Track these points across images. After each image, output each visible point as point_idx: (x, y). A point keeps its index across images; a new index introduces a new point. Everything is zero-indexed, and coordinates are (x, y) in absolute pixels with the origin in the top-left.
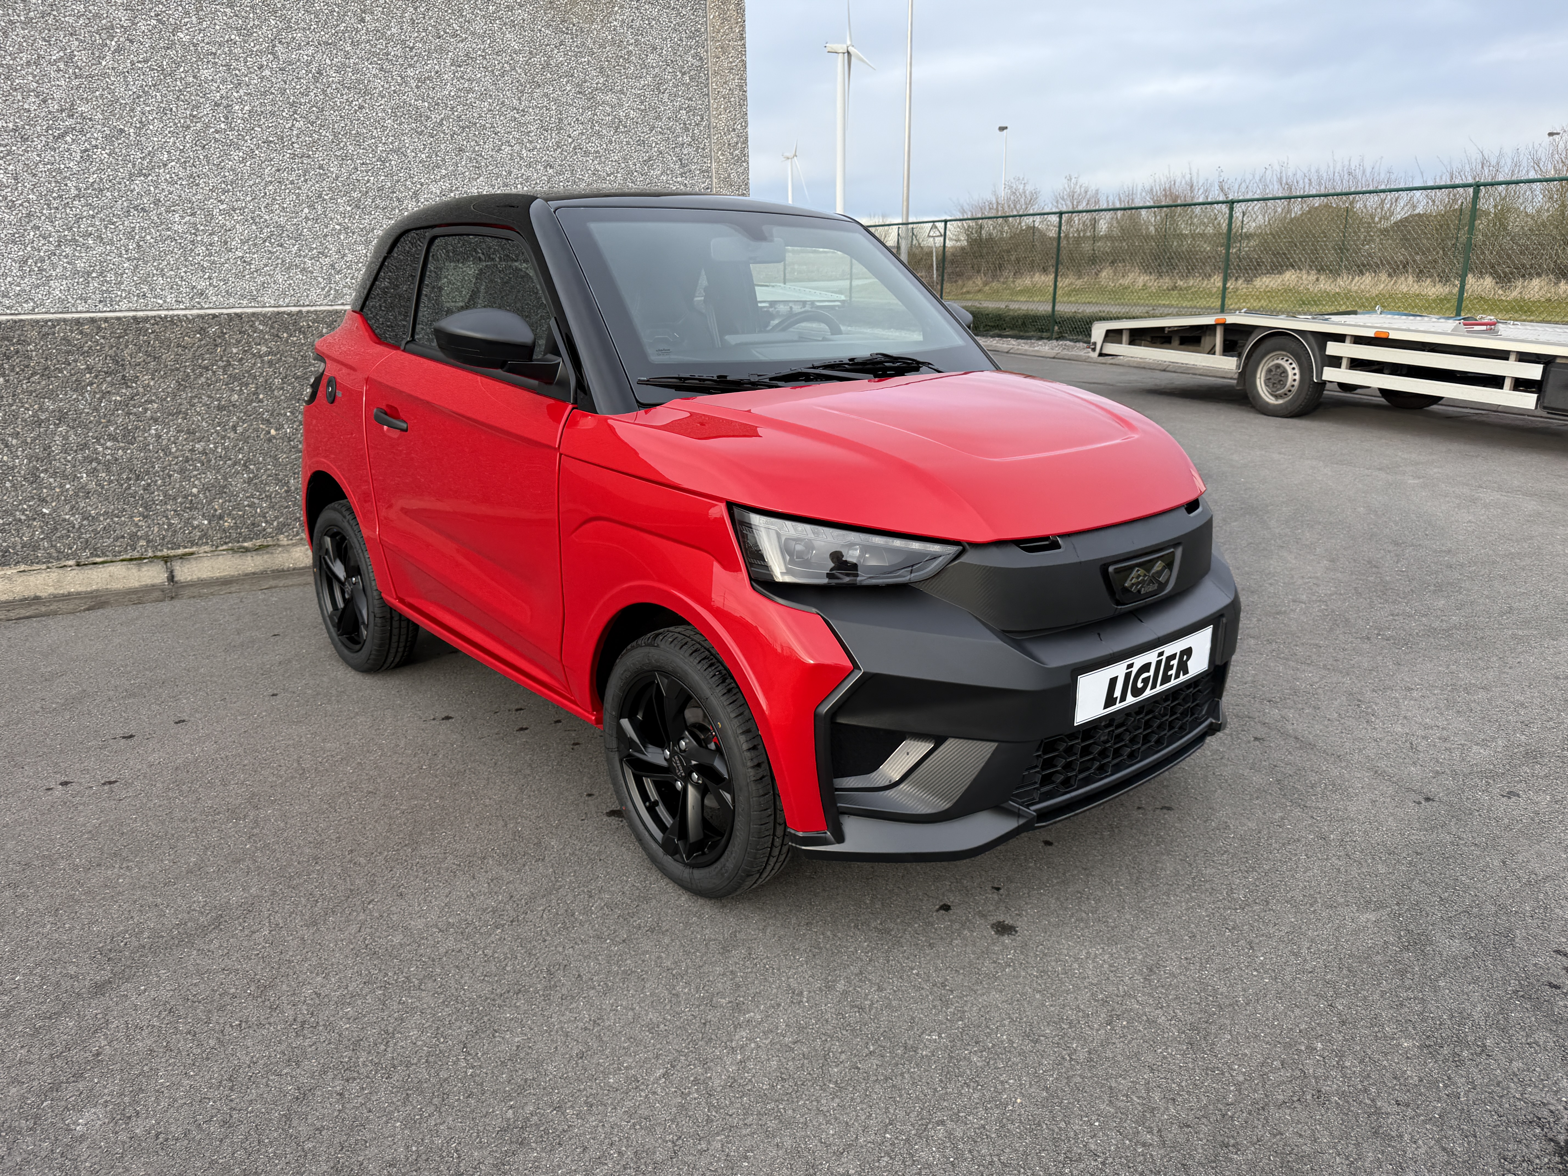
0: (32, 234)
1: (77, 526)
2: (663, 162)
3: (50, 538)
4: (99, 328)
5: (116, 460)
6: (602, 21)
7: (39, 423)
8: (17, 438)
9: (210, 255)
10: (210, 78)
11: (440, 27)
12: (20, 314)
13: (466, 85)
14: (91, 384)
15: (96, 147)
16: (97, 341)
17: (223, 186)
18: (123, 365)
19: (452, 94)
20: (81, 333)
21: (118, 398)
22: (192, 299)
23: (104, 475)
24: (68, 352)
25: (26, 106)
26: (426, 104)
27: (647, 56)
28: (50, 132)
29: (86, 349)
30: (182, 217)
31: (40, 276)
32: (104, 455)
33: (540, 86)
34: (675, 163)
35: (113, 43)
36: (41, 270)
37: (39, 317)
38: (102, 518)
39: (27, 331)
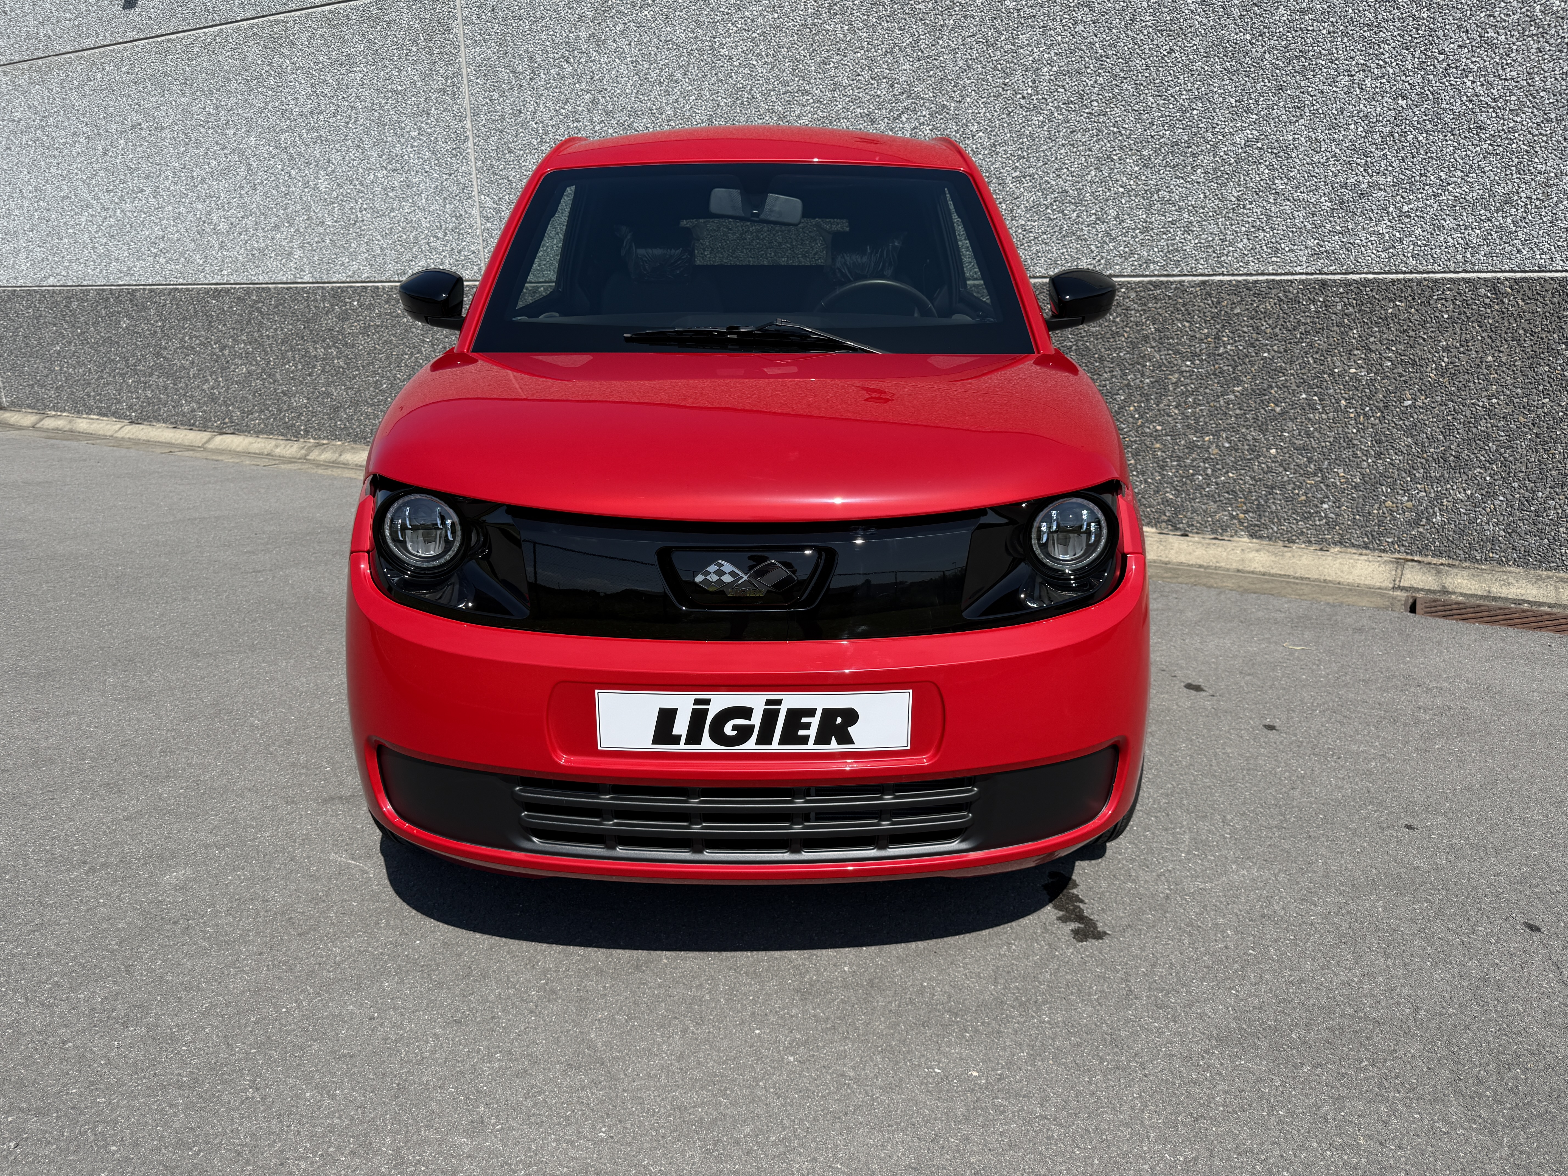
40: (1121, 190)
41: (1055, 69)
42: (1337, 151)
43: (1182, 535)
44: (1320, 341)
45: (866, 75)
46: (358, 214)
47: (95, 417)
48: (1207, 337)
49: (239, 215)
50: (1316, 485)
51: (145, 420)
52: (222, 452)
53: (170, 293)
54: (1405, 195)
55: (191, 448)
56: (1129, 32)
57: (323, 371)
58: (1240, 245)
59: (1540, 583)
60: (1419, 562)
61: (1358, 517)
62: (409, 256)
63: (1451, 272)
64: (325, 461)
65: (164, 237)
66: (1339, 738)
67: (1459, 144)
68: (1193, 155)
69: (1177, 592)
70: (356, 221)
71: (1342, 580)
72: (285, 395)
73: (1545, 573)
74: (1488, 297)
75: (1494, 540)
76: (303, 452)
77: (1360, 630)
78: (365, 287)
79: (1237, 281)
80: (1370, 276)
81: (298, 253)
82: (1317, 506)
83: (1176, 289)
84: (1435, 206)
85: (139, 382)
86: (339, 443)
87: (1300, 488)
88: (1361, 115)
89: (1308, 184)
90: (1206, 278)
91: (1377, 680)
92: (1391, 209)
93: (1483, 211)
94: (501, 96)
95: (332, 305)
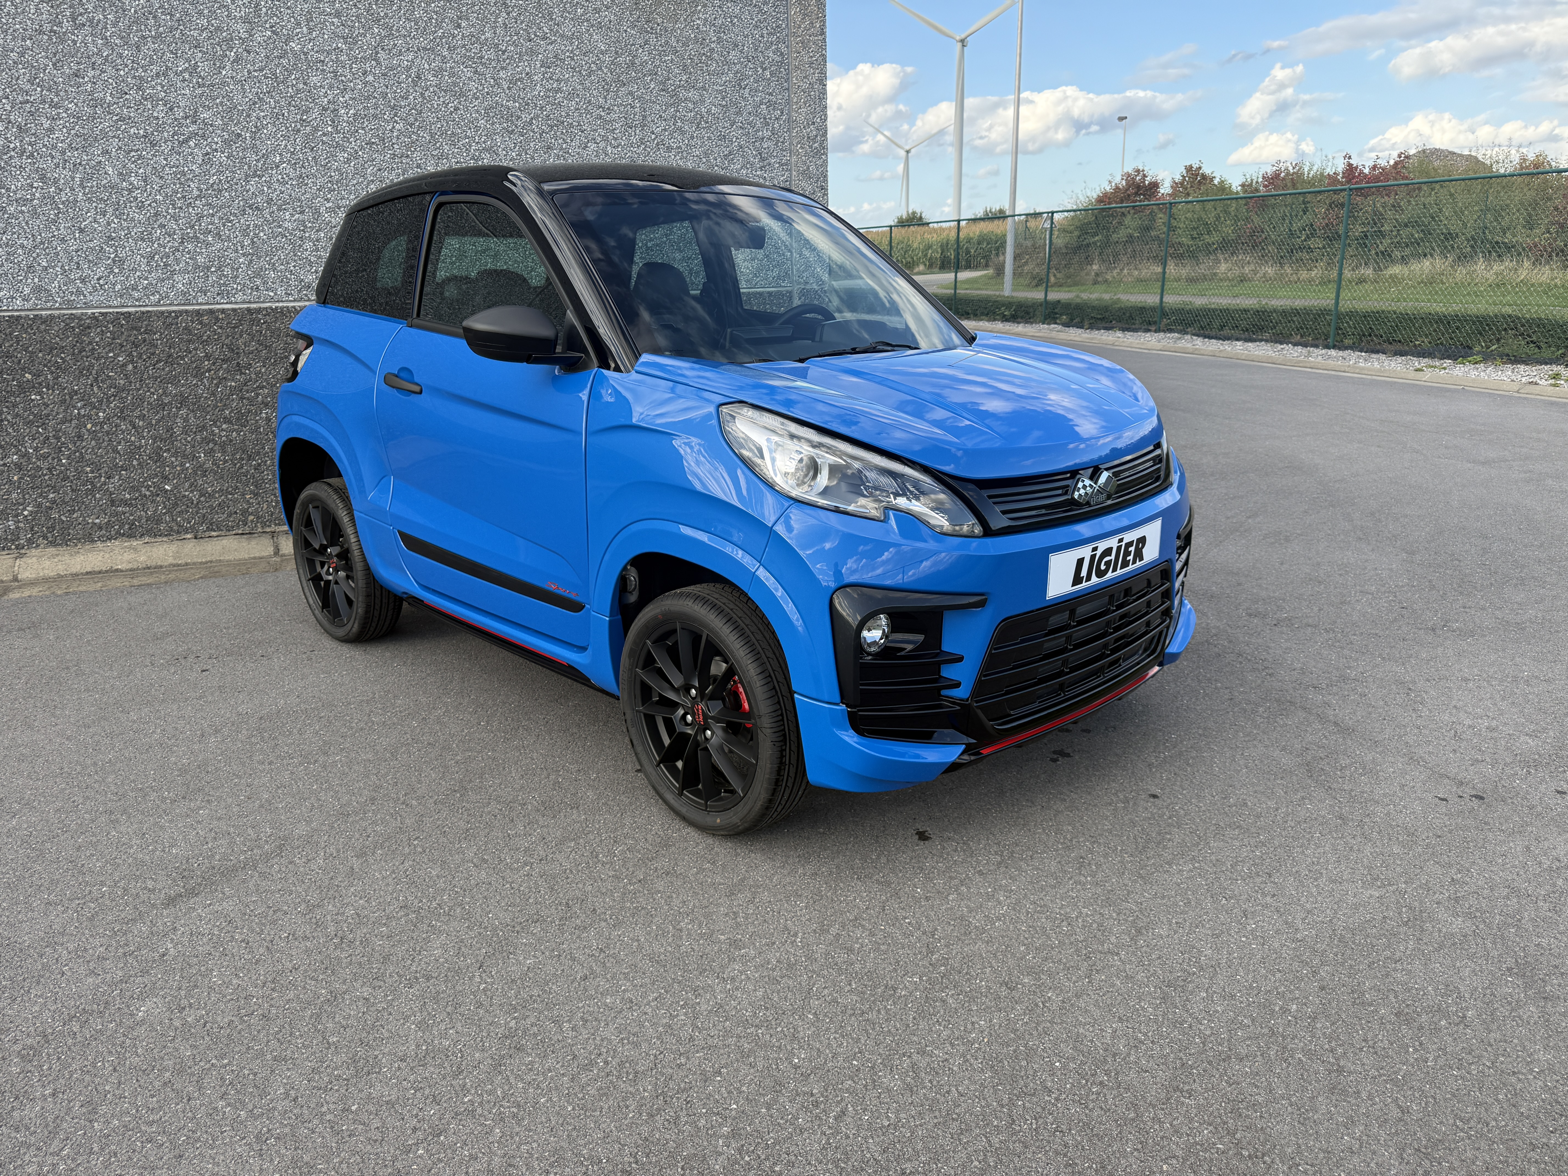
0: (159, 231)
1: (195, 502)
2: (743, 156)
3: (172, 513)
4: (217, 319)
5: (231, 441)
6: (685, 20)
7: (163, 406)
8: (143, 420)
9: (317, 250)
10: (319, 84)
11: (531, 31)
12: (147, 306)
13: (555, 86)
14: (209, 371)
15: (216, 150)
16: (215, 331)
17: (329, 185)
18: (237, 353)
19: (542, 94)
20: (201, 323)
21: (233, 384)
22: (300, 291)
23: (219, 455)
24: (189, 341)
25: (155, 114)
26: (517, 104)
27: (729, 52)
28: (176, 137)
29: (205, 338)
30: (292, 215)
31: (165, 270)
32: (220, 437)
33: (625, 85)
34: (755, 157)
35: (232, 54)
36: (166, 265)
37: (164, 308)
38: (217, 495)
39: (153, 321)
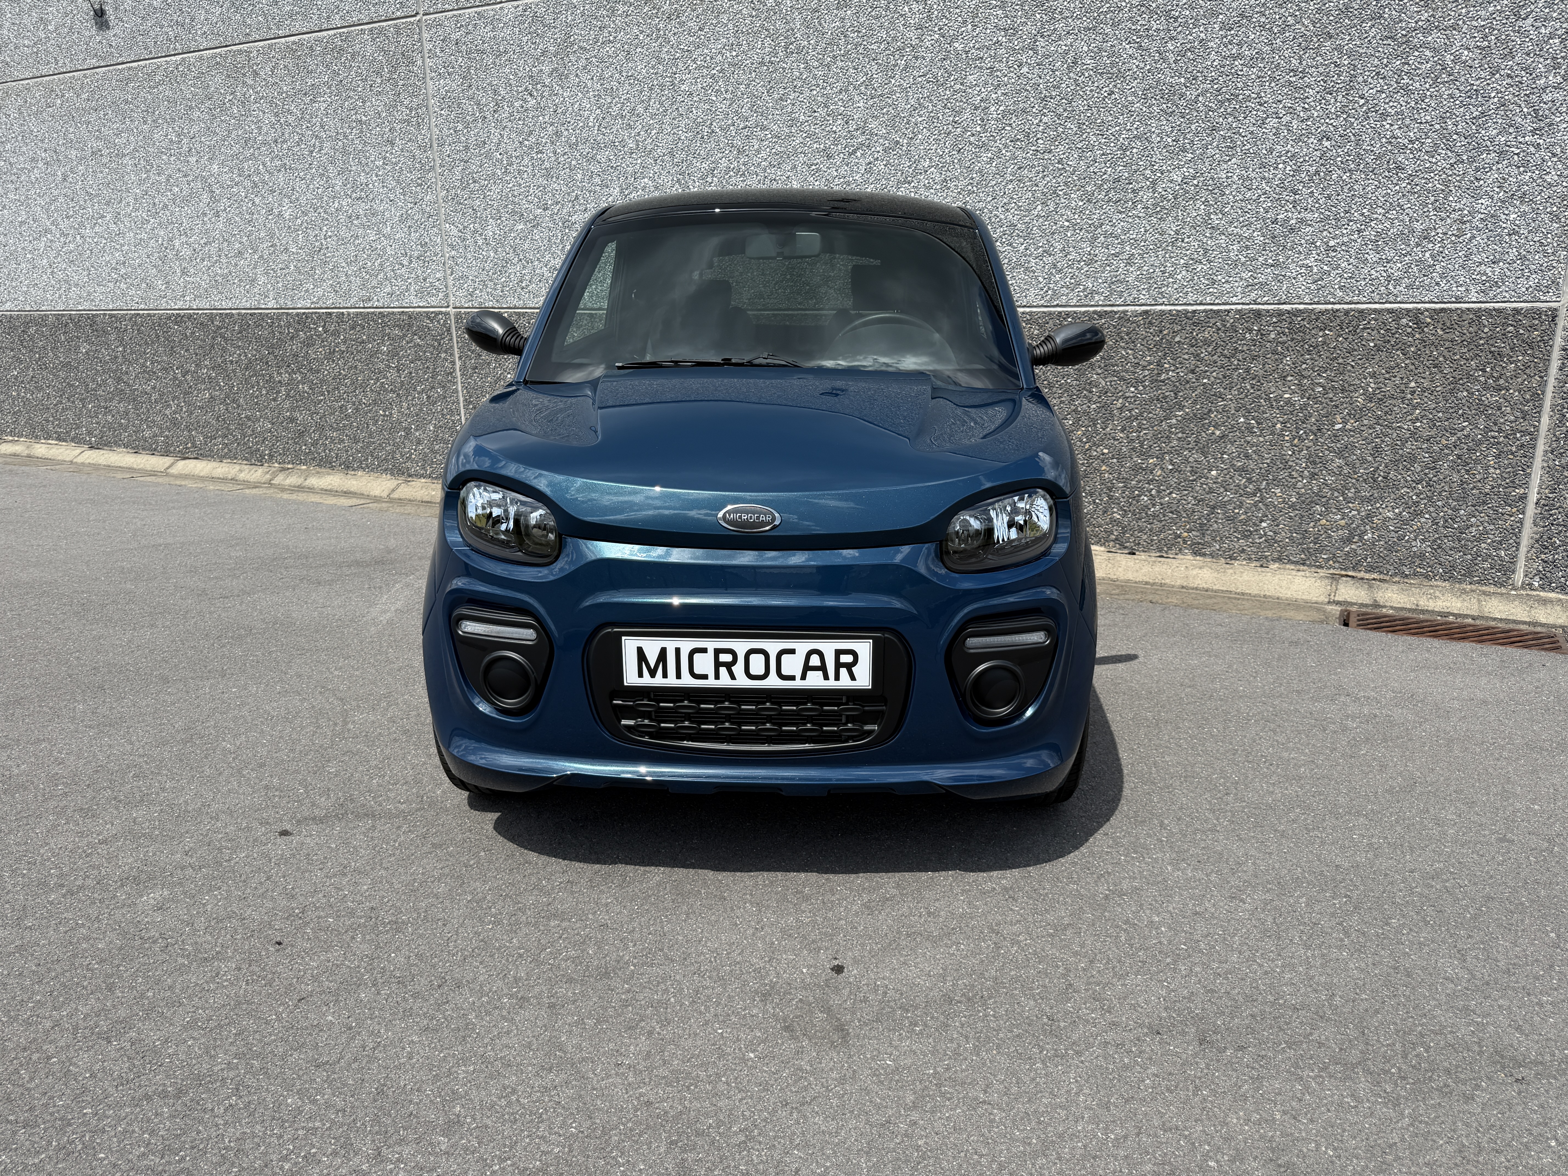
40: (1067, 224)
41: (1001, 108)
42: (1267, 188)
43: (1130, 553)
44: (1255, 368)
45: (822, 112)
46: (323, 241)
47: (53, 442)
48: (1150, 363)
49: (202, 242)
50: (1255, 505)
51: (106, 445)
52: (185, 477)
53: (131, 318)
54: (1331, 230)
55: (153, 473)
56: (1071, 75)
57: (288, 395)
58: (1179, 277)
59: (1464, 596)
60: (1353, 577)
61: (1295, 535)
62: (374, 283)
63: (1376, 303)
64: (290, 486)
65: (125, 263)
66: (1272, 746)
67: (1380, 183)
68: (1134, 191)
69: (1123, 608)
70: (321, 249)
71: (1281, 595)
72: (249, 419)
73: (1469, 587)
74: (1410, 327)
75: (1422, 556)
76: (268, 476)
77: (1296, 643)
78: (330, 314)
79: (1177, 311)
80: (1302, 307)
81: (262, 280)
82: (1255, 524)
83: (1120, 318)
84: (1359, 241)
85: (99, 407)
86: (304, 467)
87: (1240, 507)
88: (1289, 155)
89: (1241, 219)
90: (1148, 308)
91: (1310, 689)
92: (1318, 244)
93: (1403, 246)
94: (465, 128)
95: (297, 330)
